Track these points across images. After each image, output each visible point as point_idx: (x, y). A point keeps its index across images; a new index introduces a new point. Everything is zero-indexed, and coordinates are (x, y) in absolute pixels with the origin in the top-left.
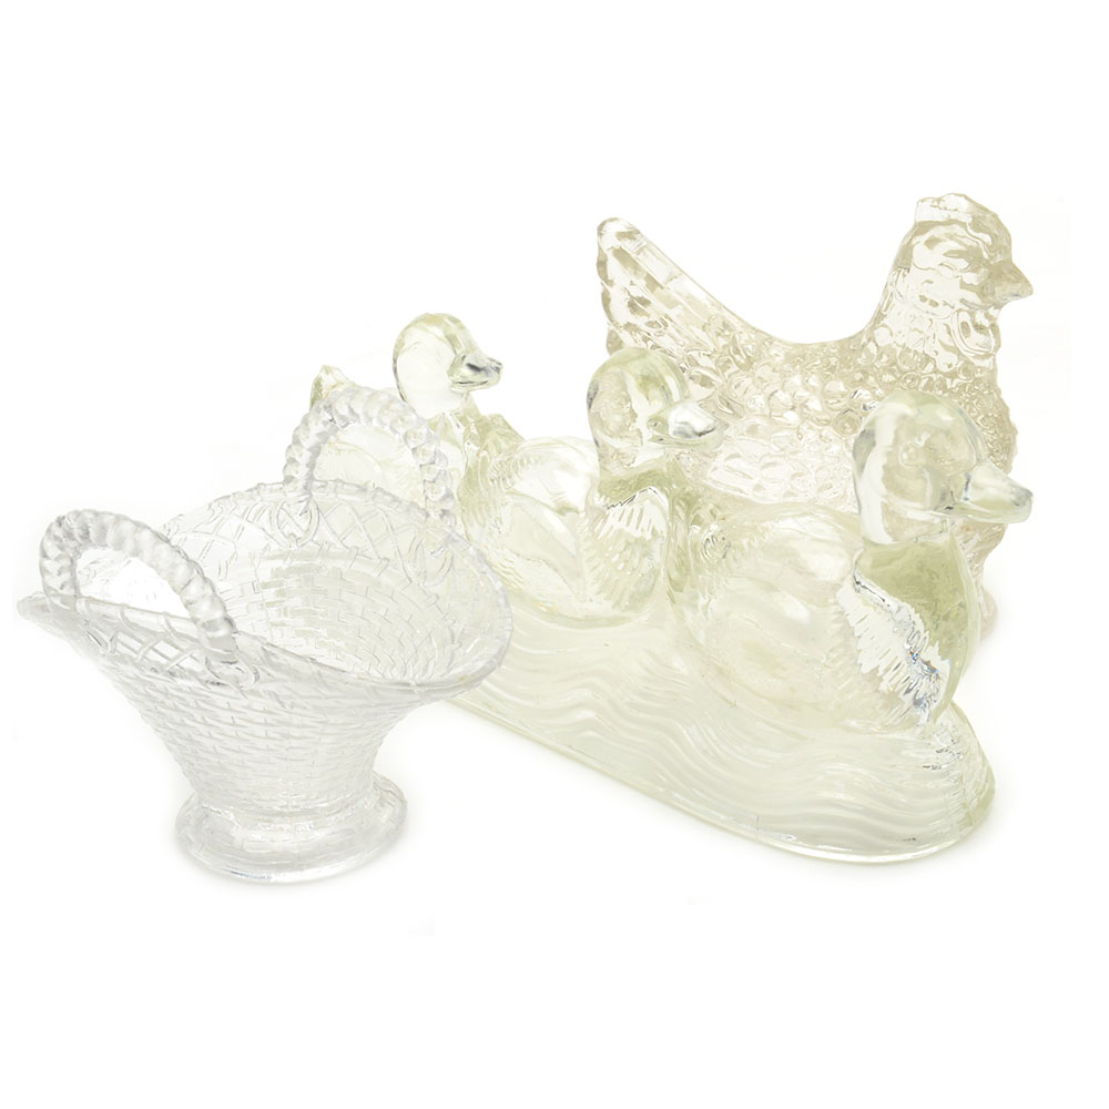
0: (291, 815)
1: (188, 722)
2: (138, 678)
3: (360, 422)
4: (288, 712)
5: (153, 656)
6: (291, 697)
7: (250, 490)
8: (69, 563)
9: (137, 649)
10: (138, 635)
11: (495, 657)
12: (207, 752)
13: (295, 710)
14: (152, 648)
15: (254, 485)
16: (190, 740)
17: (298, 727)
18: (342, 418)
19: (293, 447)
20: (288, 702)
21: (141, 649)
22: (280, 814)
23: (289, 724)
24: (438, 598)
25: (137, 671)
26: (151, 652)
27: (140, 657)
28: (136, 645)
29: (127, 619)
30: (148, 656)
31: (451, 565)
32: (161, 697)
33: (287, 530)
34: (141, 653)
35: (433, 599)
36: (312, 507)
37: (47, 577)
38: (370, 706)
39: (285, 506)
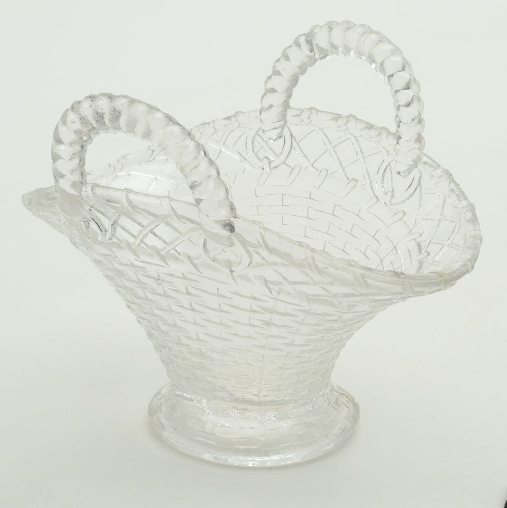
0: (260, 404)
1: (174, 308)
2: (132, 265)
3: (338, 54)
4: (274, 299)
5: (151, 240)
6: (279, 283)
7: (229, 118)
8: (80, 149)
9: (136, 234)
10: (139, 218)
11: (470, 260)
12: (189, 338)
13: (282, 297)
14: (151, 231)
15: (233, 113)
16: (174, 325)
17: (281, 314)
18: (321, 50)
19: (273, 77)
20: (275, 288)
21: (140, 232)
22: (251, 402)
23: (272, 311)
24: (405, 214)
25: (132, 257)
26: (150, 235)
27: (138, 241)
28: (135, 229)
29: (131, 202)
30: (145, 241)
31: (419, 184)
32: (152, 283)
33: (262, 154)
34: (140, 237)
35: (400, 215)
36: (286, 133)
37: (59, 162)
38: (354, 295)
39: (260, 133)
